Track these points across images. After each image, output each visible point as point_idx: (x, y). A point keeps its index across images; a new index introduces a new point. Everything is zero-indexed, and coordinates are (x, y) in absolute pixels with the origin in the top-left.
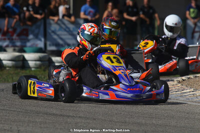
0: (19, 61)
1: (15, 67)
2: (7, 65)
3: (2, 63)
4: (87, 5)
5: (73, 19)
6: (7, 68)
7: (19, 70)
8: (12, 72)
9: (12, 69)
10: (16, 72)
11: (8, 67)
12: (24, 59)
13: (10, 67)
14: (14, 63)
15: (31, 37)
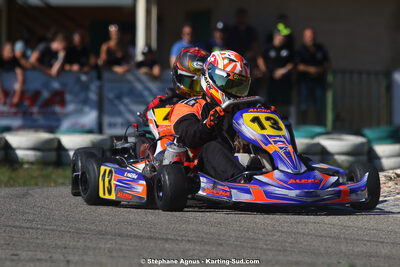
0: (50, 150)
1: (42, 163)
2: (26, 159)
3: (16, 155)
4: (185, 42)
5: (156, 70)
6: (26, 166)
7: (50, 169)
8: (36, 173)
9: (34, 167)
10: (45, 172)
11: (28, 163)
12: (60, 148)
13: (32, 163)
14: (38, 154)
15: (71, 107)
